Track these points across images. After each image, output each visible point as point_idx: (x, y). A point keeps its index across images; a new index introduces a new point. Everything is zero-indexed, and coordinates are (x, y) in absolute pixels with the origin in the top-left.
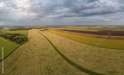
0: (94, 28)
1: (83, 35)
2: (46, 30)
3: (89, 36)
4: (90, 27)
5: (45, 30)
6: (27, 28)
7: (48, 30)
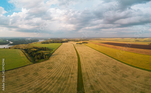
0: (143, 40)
1: (133, 50)
2: (85, 43)
3: (141, 52)
4: (138, 39)
5: (83, 43)
6: (65, 40)
7: (87, 43)
